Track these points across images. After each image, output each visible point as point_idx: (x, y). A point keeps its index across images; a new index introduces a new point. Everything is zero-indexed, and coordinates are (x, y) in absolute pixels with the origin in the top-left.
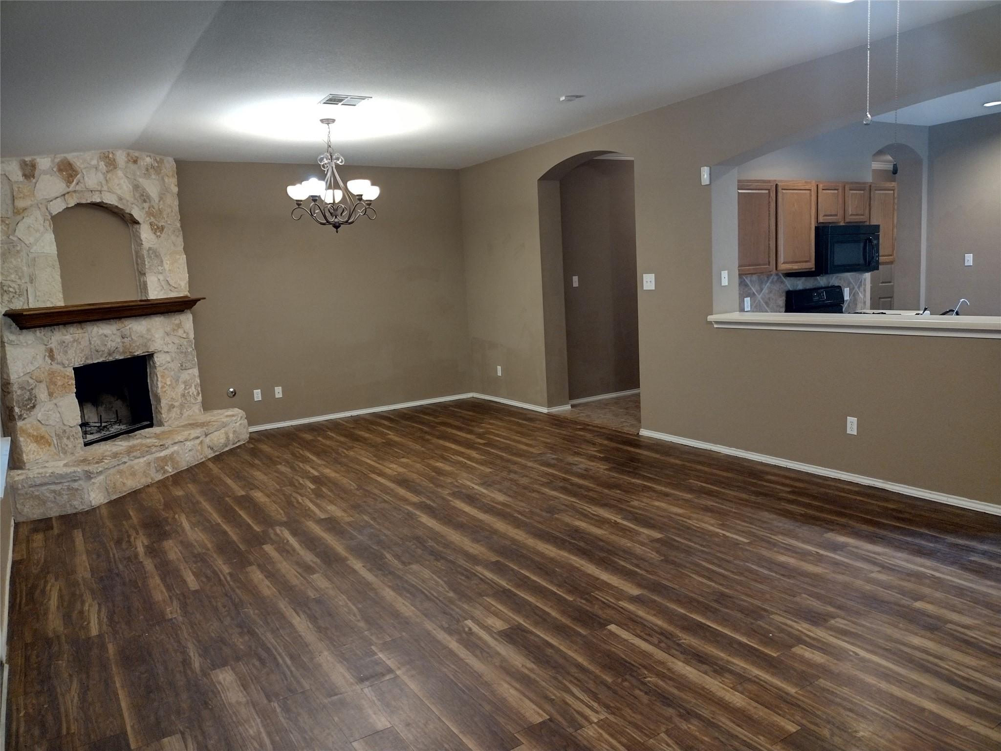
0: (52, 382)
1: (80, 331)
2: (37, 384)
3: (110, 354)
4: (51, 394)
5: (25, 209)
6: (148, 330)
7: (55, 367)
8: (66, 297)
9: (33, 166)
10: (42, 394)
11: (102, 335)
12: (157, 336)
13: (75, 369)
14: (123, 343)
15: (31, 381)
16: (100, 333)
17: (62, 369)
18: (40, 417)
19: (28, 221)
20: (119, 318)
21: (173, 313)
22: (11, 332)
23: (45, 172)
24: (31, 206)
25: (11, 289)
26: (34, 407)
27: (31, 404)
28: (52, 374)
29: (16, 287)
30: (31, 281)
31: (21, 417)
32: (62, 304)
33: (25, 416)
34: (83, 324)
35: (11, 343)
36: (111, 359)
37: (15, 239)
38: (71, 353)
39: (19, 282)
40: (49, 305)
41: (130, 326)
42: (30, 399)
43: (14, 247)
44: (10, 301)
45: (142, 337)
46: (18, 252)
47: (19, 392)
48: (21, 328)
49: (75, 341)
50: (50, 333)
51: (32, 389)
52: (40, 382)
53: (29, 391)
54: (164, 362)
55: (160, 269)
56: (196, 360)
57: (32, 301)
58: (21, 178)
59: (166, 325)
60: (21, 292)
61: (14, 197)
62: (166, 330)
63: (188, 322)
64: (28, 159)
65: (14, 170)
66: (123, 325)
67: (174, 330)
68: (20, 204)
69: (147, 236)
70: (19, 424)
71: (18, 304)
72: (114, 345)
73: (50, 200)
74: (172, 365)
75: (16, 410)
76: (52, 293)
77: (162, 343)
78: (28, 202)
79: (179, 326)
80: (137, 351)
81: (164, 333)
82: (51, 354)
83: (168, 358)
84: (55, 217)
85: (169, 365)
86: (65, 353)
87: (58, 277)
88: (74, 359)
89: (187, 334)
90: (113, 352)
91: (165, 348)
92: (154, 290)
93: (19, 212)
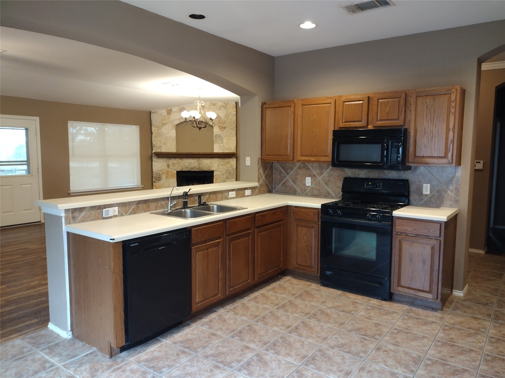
0: (167, 174)
1: (181, 160)
3: (192, 168)
4: (167, 177)
5: (166, 123)
6: (211, 163)
7: (170, 170)
8: (177, 150)
9: (171, 110)
10: (164, 177)
11: (189, 162)
12: (215, 165)
13: (177, 171)
14: (199, 166)
15: (160, 173)
17: (172, 171)
18: (162, 183)
19: (166, 127)
20: (198, 158)
21: (225, 158)
22: (155, 158)
23: (175, 112)
24: (168, 122)
25: (157, 146)
26: (160, 180)
27: (159, 179)
28: (168, 171)
29: (159, 145)
30: (165, 144)
31: (154, 182)
32: (175, 151)
33: (156, 182)
34: (182, 158)
35: (155, 161)
36: (192, 170)
37: (160, 132)
38: (176, 166)
39: (160, 144)
40: (169, 151)
41: (203, 161)
42: (159, 178)
43: (160, 134)
44: (156, 150)
45: (208, 165)
46: (161, 136)
47: (155, 175)
48: (159, 157)
49: (178, 163)
50: (168, 160)
52: (164, 173)
53: (159, 175)
54: (217, 175)
55: (221, 142)
56: (235, 176)
57: (164, 150)
58: (166, 114)
59: (221, 162)
60: (160, 147)
61: (162, 120)
62: (220, 163)
63: (233, 161)
64: (169, 109)
65: (164, 112)
66: (199, 160)
67: (225, 164)
68: (164, 122)
69: (216, 130)
70: (154, 184)
71: (159, 151)
72: (194, 166)
73: (175, 120)
74: (222, 176)
75: (154, 180)
76: (171, 148)
77: (217, 168)
78: (167, 121)
79: (228, 163)
80: (205, 169)
81: (219, 164)
82: (168, 166)
83: (220, 173)
84: (177, 125)
85: (221, 176)
86: (174, 166)
87: (175, 143)
88: (177, 168)
89: (232, 166)
90: (194, 168)
91: (219, 170)
92: (217, 149)
93: (163, 124)
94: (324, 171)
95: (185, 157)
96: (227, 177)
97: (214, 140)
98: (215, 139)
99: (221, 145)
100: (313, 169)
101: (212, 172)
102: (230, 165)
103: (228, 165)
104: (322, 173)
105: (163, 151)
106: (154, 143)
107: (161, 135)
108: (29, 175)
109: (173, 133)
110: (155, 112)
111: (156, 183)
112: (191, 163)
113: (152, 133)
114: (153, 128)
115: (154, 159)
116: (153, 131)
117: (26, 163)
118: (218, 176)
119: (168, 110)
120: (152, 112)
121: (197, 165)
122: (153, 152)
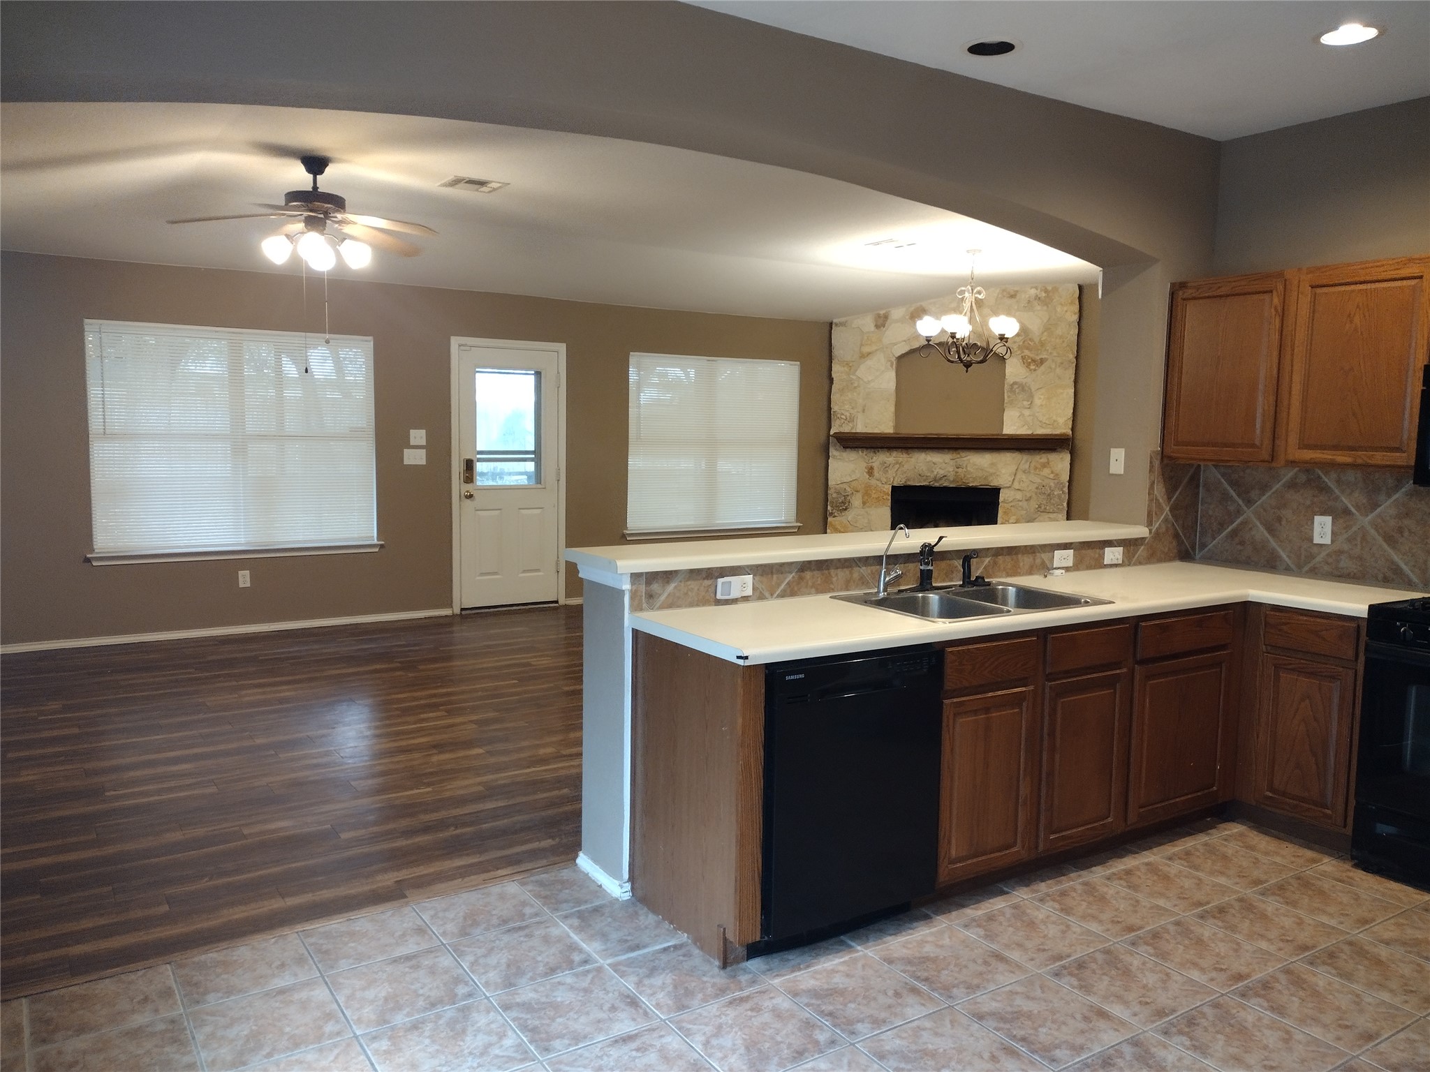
0: (867, 493)
1: (905, 455)
2: (854, 493)
3: (935, 480)
4: (864, 503)
5: (869, 354)
6: (993, 464)
7: (873, 482)
8: (896, 427)
9: (886, 317)
10: (856, 501)
11: (929, 462)
12: (1003, 471)
13: (893, 487)
14: (957, 472)
15: (848, 489)
16: (927, 460)
17: (880, 485)
18: (849, 519)
19: (869, 362)
20: (955, 449)
21: (1038, 451)
22: (836, 449)
23: (897, 321)
24: (876, 350)
25: (843, 416)
26: (846, 509)
27: (844, 506)
28: (868, 487)
29: (848, 414)
30: (864, 411)
31: (831, 514)
32: (891, 431)
33: (836, 514)
34: (910, 450)
35: (834, 457)
36: (937, 485)
37: (854, 377)
38: (891, 473)
39: (852, 411)
40: (876, 431)
41: (968, 457)
42: (844, 503)
43: (852, 384)
44: (841, 425)
45: (982, 470)
46: (855, 388)
47: (835, 495)
48: (845, 447)
49: (897, 463)
50: (872, 454)
51: (848, 495)
52: (857, 491)
53: (844, 496)
54: (1011, 499)
55: (1026, 403)
56: (1065, 504)
57: (861, 427)
58: (872, 328)
59: (1023, 462)
60: (851, 420)
61: (862, 345)
62: (1021, 467)
63: (1061, 462)
64: (882, 312)
65: (867, 323)
66: (959, 456)
67: (1036, 468)
68: (866, 349)
69: (1014, 370)
70: (830, 519)
71: (846, 429)
72: (942, 472)
73: (895, 344)
74: (1024, 504)
75: (829, 508)
76: (882, 421)
77: (1011, 479)
78: (874, 348)
79: (1044, 466)
80: (973, 482)
81: (1017, 470)
82: (870, 471)
83: (1019, 496)
84: (900, 358)
85: (1020, 503)
86: (886, 472)
87: (892, 408)
88: (894, 478)
89: (1057, 475)
90: (941, 479)
91: (1016, 485)
92: (1012, 425)
93: (864, 356)
94: (1382, 497)
95: (917, 448)
96: (1040, 507)
97: (1006, 397)
98: (1009, 397)
99: (1027, 412)
100: (1343, 492)
101: (996, 491)
102: (1052, 472)
103: (1046, 472)
104: (1375, 506)
105: (858, 431)
106: (835, 408)
107: (856, 385)
108: (539, 486)
109: (888, 381)
110: (843, 324)
111: (835, 516)
112: (934, 464)
113: (831, 380)
114: (836, 368)
115: (833, 452)
116: (833, 375)
117: (533, 456)
118: (1012, 504)
119: (879, 316)
120: (836, 325)
121: (951, 470)
122: (832, 432)
